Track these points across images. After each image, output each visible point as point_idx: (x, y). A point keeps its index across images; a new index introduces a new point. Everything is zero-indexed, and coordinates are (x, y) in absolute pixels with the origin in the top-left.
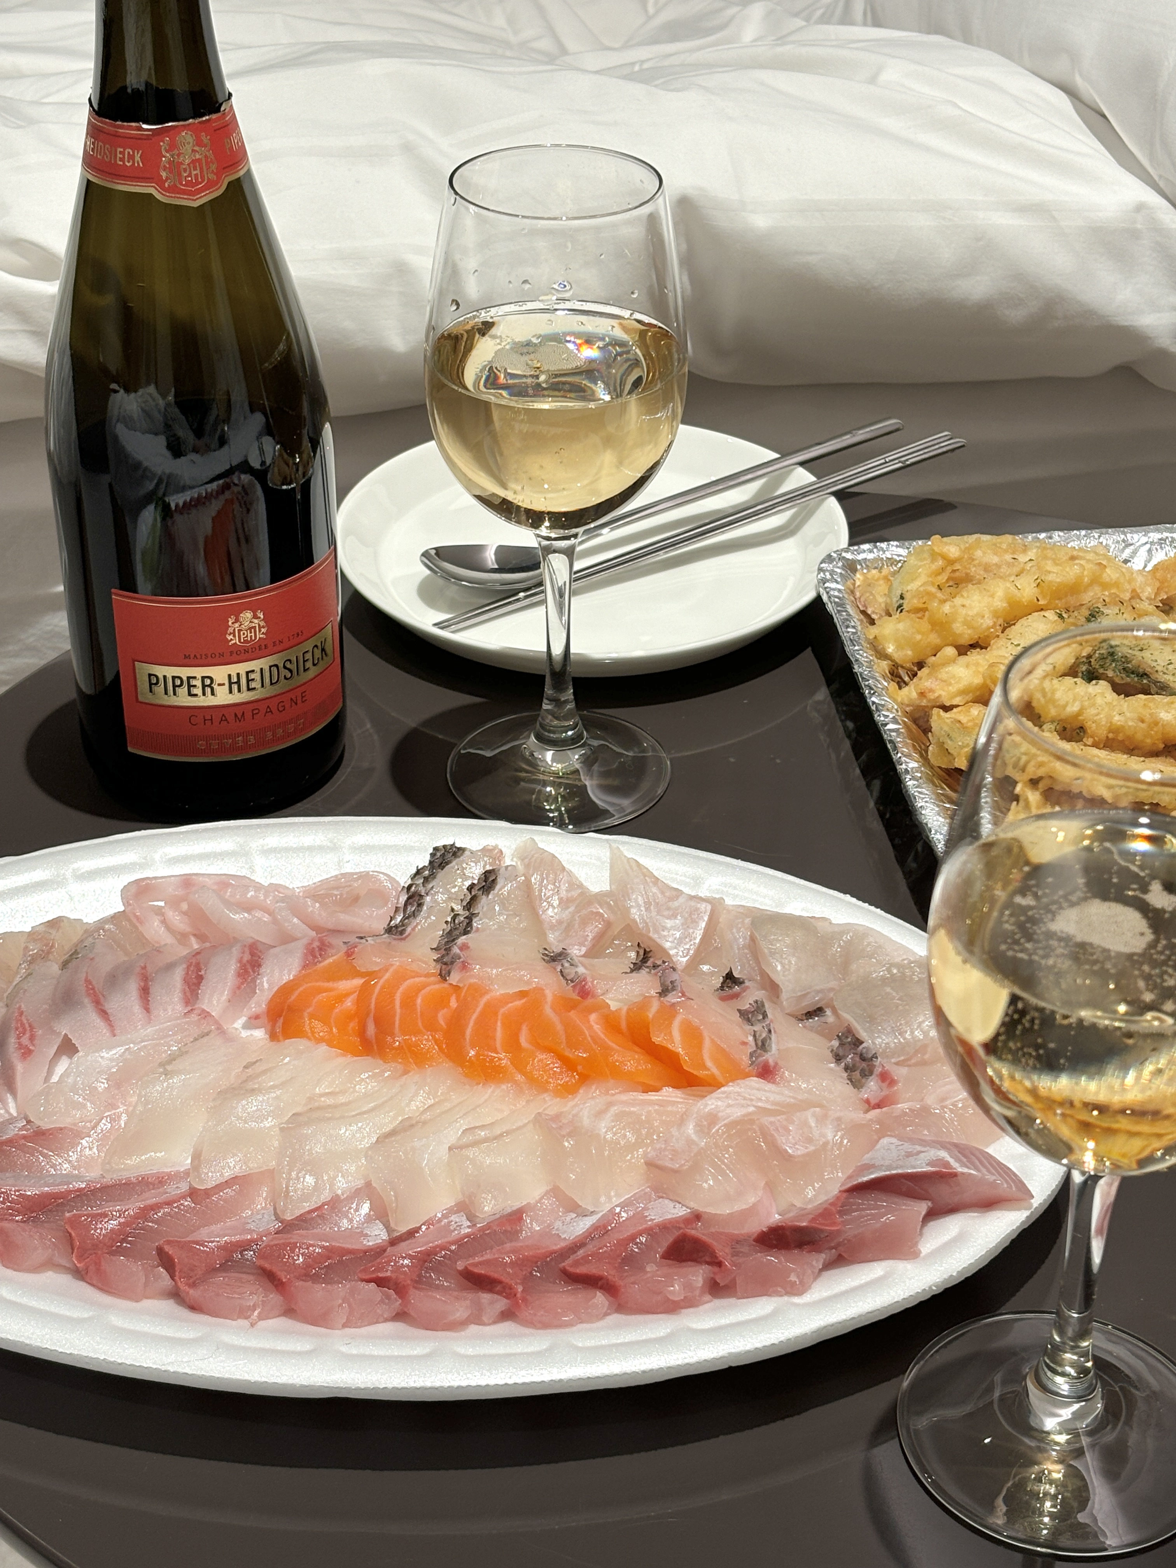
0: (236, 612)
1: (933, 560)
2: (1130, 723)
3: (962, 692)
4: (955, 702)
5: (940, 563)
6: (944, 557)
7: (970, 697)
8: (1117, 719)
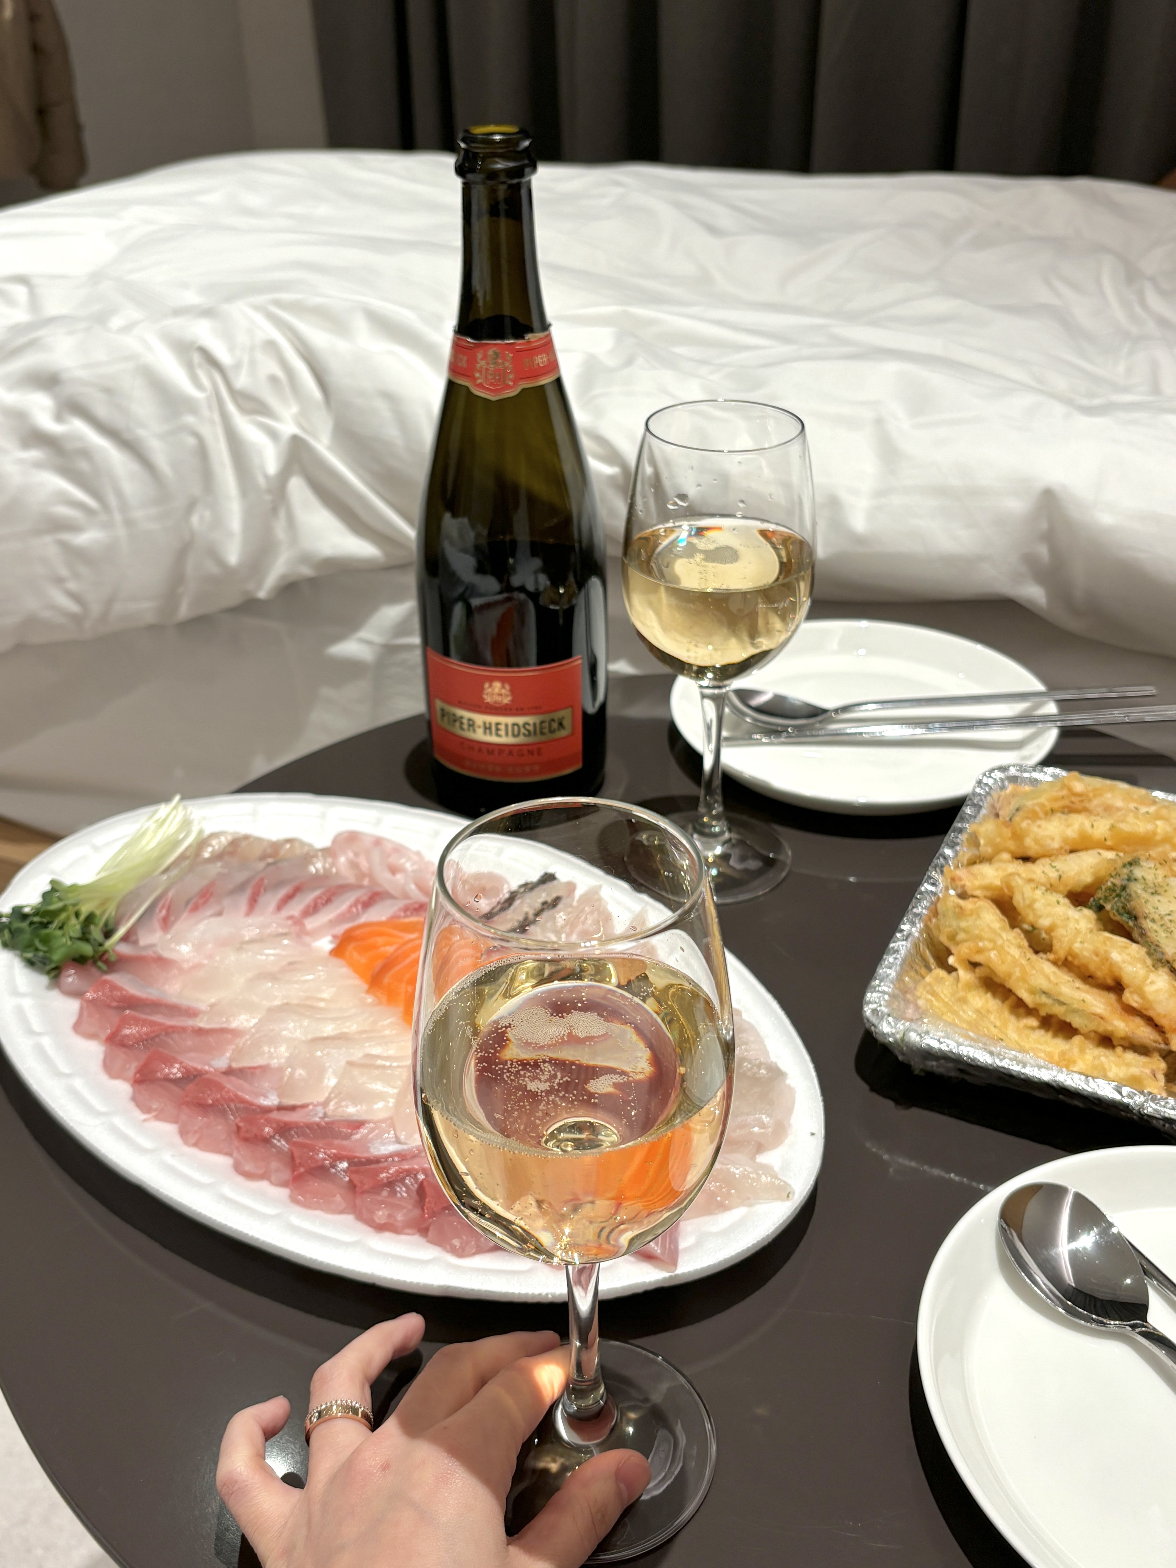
0: (491, 680)
1: (1062, 789)
2: (1086, 953)
3: (986, 888)
4: (978, 893)
5: (1065, 792)
6: (1070, 789)
7: (988, 894)
8: (1077, 946)
